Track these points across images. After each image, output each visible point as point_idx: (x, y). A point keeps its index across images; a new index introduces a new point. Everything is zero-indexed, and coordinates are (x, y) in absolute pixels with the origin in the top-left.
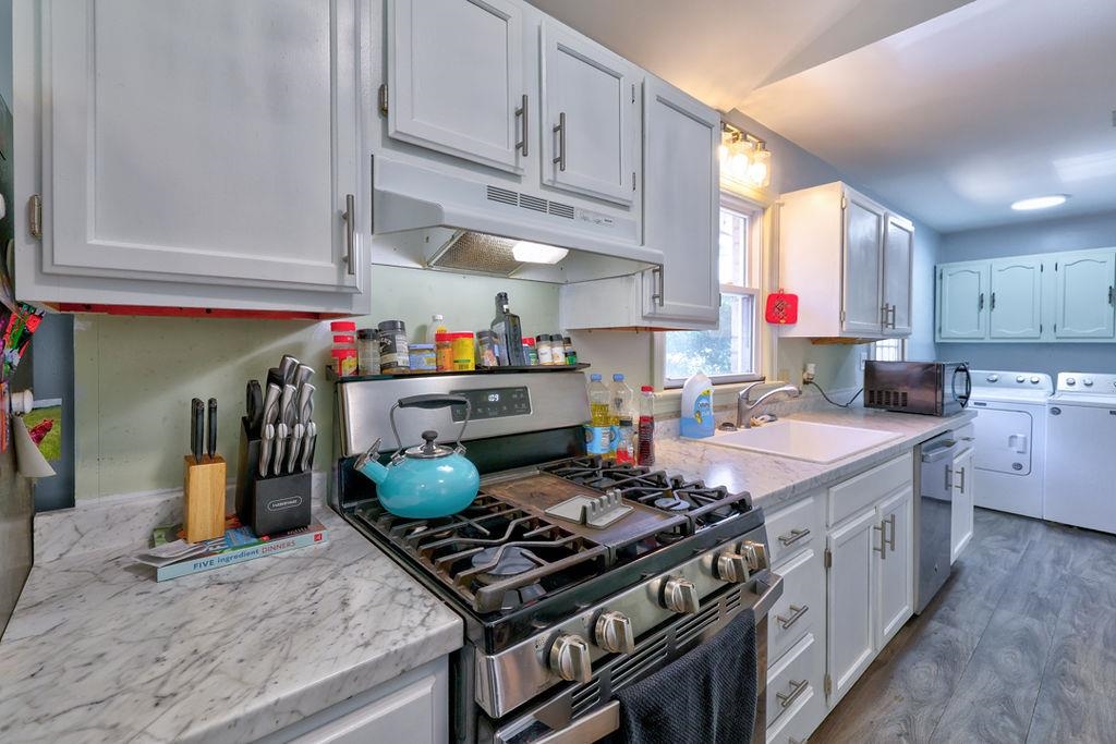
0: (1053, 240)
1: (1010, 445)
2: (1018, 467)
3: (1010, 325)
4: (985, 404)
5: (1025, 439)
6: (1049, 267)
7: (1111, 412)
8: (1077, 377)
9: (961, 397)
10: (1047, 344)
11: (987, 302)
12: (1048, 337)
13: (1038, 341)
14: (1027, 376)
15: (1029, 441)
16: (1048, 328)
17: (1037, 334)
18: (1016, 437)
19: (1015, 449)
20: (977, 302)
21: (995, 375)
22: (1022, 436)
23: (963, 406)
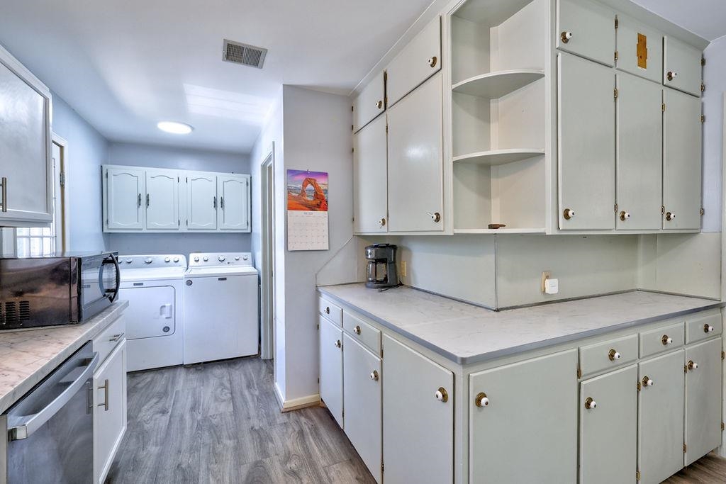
0: (184, 162)
1: (161, 314)
2: (166, 329)
3: (160, 220)
4: (142, 284)
5: (171, 306)
6: (182, 180)
7: (219, 279)
8: (201, 256)
9: (108, 291)
10: (183, 234)
11: (143, 200)
12: (183, 229)
13: (178, 232)
14: (172, 257)
15: (173, 309)
16: (184, 223)
17: (177, 227)
18: (165, 306)
19: (164, 316)
20: (136, 200)
21: (150, 257)
22: (169, 305)
23: (111, 300)
